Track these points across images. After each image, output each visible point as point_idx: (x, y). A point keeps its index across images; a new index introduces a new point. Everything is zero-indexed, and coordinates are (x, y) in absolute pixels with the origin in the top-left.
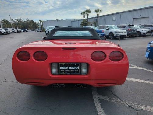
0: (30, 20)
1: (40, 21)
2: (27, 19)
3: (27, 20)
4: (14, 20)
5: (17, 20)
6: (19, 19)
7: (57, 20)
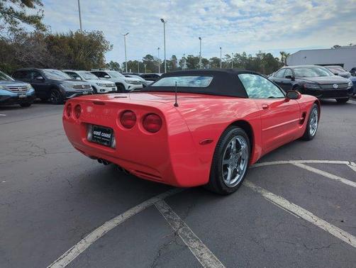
0: (264, 54)
1: (282, 54)
2: (258, 53)
3: (258, 55)
4: (232, 57)
5: (238, 55)
6: (241, 54)
7: (336, 47)
